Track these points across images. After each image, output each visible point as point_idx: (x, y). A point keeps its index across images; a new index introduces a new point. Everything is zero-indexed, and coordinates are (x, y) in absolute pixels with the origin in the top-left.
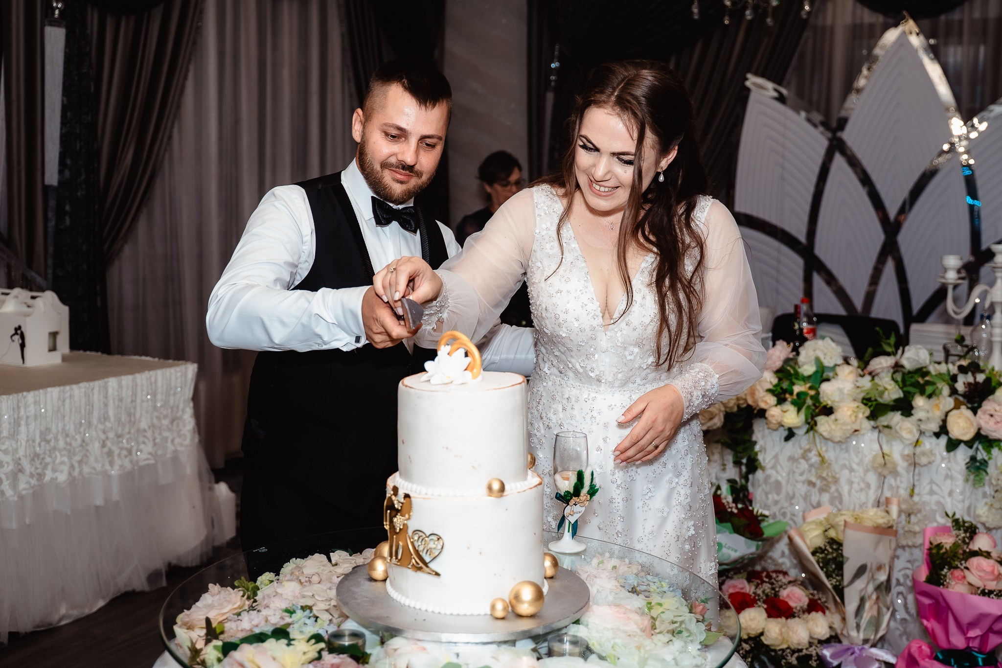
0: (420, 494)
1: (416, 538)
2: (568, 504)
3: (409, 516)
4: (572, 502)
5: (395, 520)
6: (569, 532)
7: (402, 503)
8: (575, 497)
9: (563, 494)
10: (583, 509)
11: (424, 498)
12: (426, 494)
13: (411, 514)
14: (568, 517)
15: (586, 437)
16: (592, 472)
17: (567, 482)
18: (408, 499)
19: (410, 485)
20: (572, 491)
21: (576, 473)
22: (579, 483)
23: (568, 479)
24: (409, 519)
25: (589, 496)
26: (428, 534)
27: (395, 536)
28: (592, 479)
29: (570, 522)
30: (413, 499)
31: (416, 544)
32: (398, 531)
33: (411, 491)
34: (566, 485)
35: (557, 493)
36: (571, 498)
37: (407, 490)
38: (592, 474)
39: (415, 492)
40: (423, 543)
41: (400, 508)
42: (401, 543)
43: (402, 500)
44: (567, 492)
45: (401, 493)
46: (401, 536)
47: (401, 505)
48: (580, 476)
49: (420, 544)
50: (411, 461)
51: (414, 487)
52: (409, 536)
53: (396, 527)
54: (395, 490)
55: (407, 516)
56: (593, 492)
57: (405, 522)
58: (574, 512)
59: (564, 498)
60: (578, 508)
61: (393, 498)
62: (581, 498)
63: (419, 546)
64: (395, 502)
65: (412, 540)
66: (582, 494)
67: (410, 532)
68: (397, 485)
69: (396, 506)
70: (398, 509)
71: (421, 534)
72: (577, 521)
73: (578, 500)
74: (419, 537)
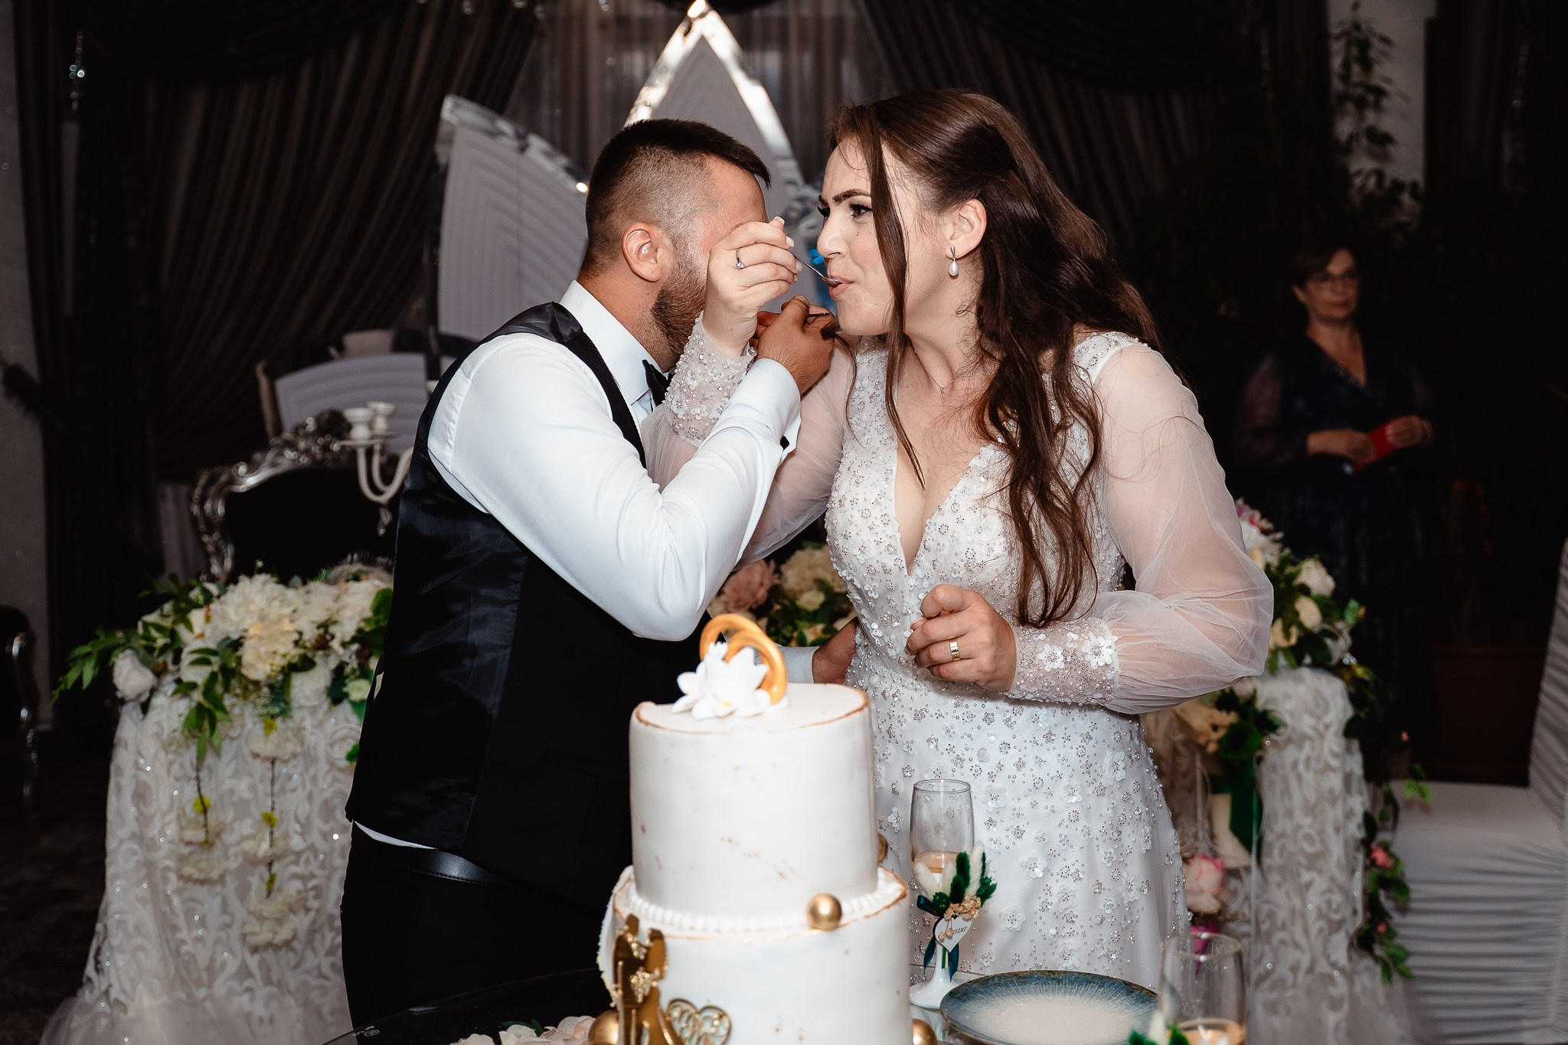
0: (680, 928)
1: (676, 1014)
2: (942, 917)
3: (662, 972)
4: (950, 912)
5: (634, 980)
6: (943, 967)
7: (648, 948)
8: (954, 903)
9: (931, 898)
10: (969, 924)
11: (689, 938)
12: (692, 928)
13: (666, 968)
14: (943, 940)
15: (969, 789)
16: (984, 854)
17: (938, 877)
18: (658, 941)
19: (660, 911)
20: (948, 892)
21: (955, 857)
22: (961, 878)
23: (939, 870)
24: (661, 977)
25: (979, 899)
26: (699, 1005)
27: (634, 1011)
28: (984, 868)
29: (945, 950)
30: (668, 941)
31: (677, 1026)
32: (640, 1000)
33: (663, 922)
34: (937, 881)
35: (920, 897)
36: (948, 906)
37: (654, 920)
38: (984, 859)
39: (671, 924)
40: (691, 1023)
41: (642, 957)
42: (646, 1024)
43: (647, 942)
44: (940, 895)
45: (645, 927)
46: (648, 1011)
47: (644, 951)
48: (962, 862)
49: (684, 1025)
50: (660, 867)
51: (669, 914)
52: (662, 1011)
53: (636, 993)
54: (633, 922)
55: (657, 972)
56: (986, 890)
57: (654, 984)
58: (951, 930)
59: (934, 906)
60: (957, 923)
61: (630, 939)
62: (966, 905)
63: (682, 1029)
64: (634, 946)
65: (667, 1018)
66: (967, 898)
67: (664, 1003)
68: (636, 914)
69: (635, 954)
70: (638, 959)
71: (685, 1007)
72: (957, 946)
73: (961, 909)
74: (683, 1013)
